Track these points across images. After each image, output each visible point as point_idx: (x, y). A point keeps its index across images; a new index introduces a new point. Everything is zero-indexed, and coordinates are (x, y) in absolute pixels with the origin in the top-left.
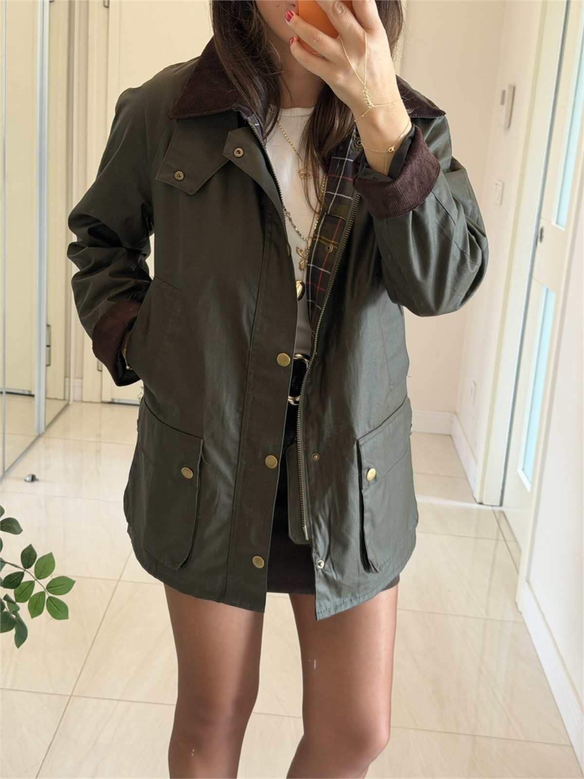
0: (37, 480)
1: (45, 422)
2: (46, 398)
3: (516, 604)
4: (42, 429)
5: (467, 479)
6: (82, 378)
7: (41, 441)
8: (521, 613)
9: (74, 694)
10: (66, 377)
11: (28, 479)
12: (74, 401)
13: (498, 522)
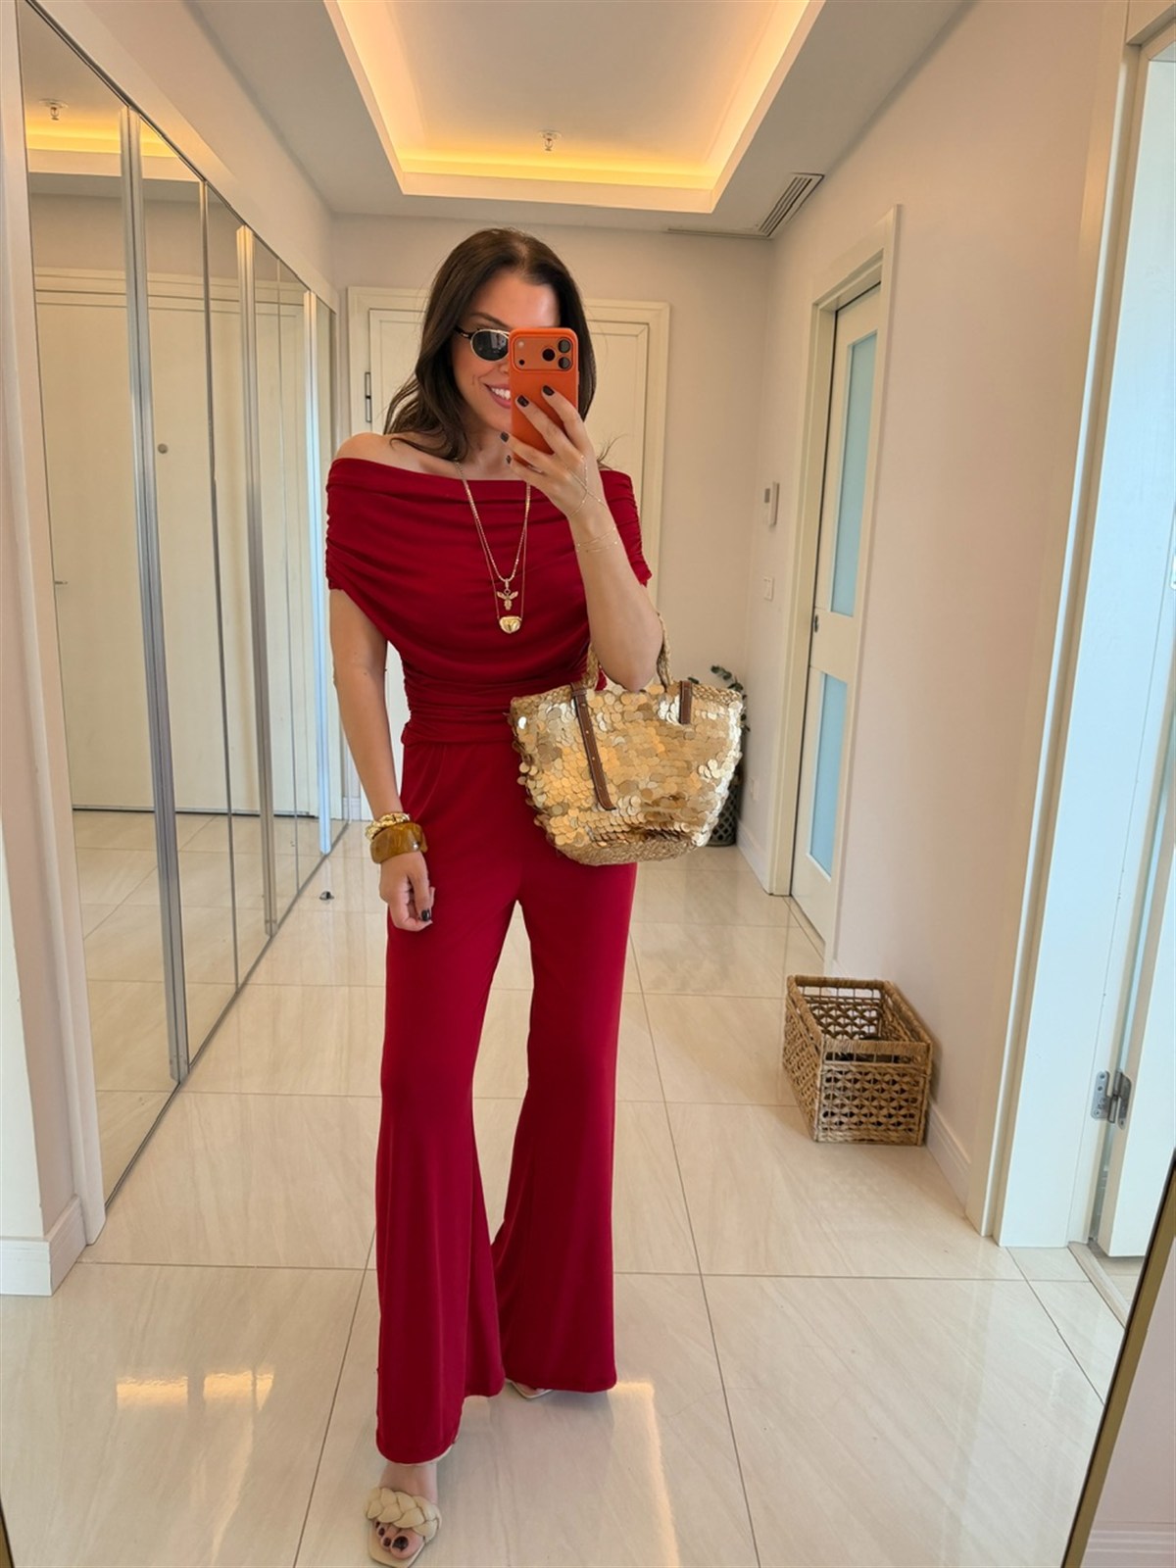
0: (332, 898)
1: (331, 838)
2: (330, 819)
4: (328, 850)
5: (753, 872)
7: (327, 861)
10: (343, 796)
11: (324, 896)
12: (351, 822)
13: (790, 909)
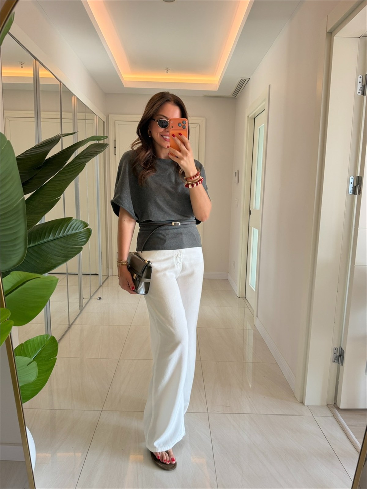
0: (101, 299)
1: (102, 281)
2: (102, 275)
3: (254, 325)
5: (234, 291)
6: (112, 268)
7: (101, 288)
8: (256, 327)
9: (120, 358)
10: (107, 268)
11: (98, 299)
12: (110, 275)
13: (245, 302)
